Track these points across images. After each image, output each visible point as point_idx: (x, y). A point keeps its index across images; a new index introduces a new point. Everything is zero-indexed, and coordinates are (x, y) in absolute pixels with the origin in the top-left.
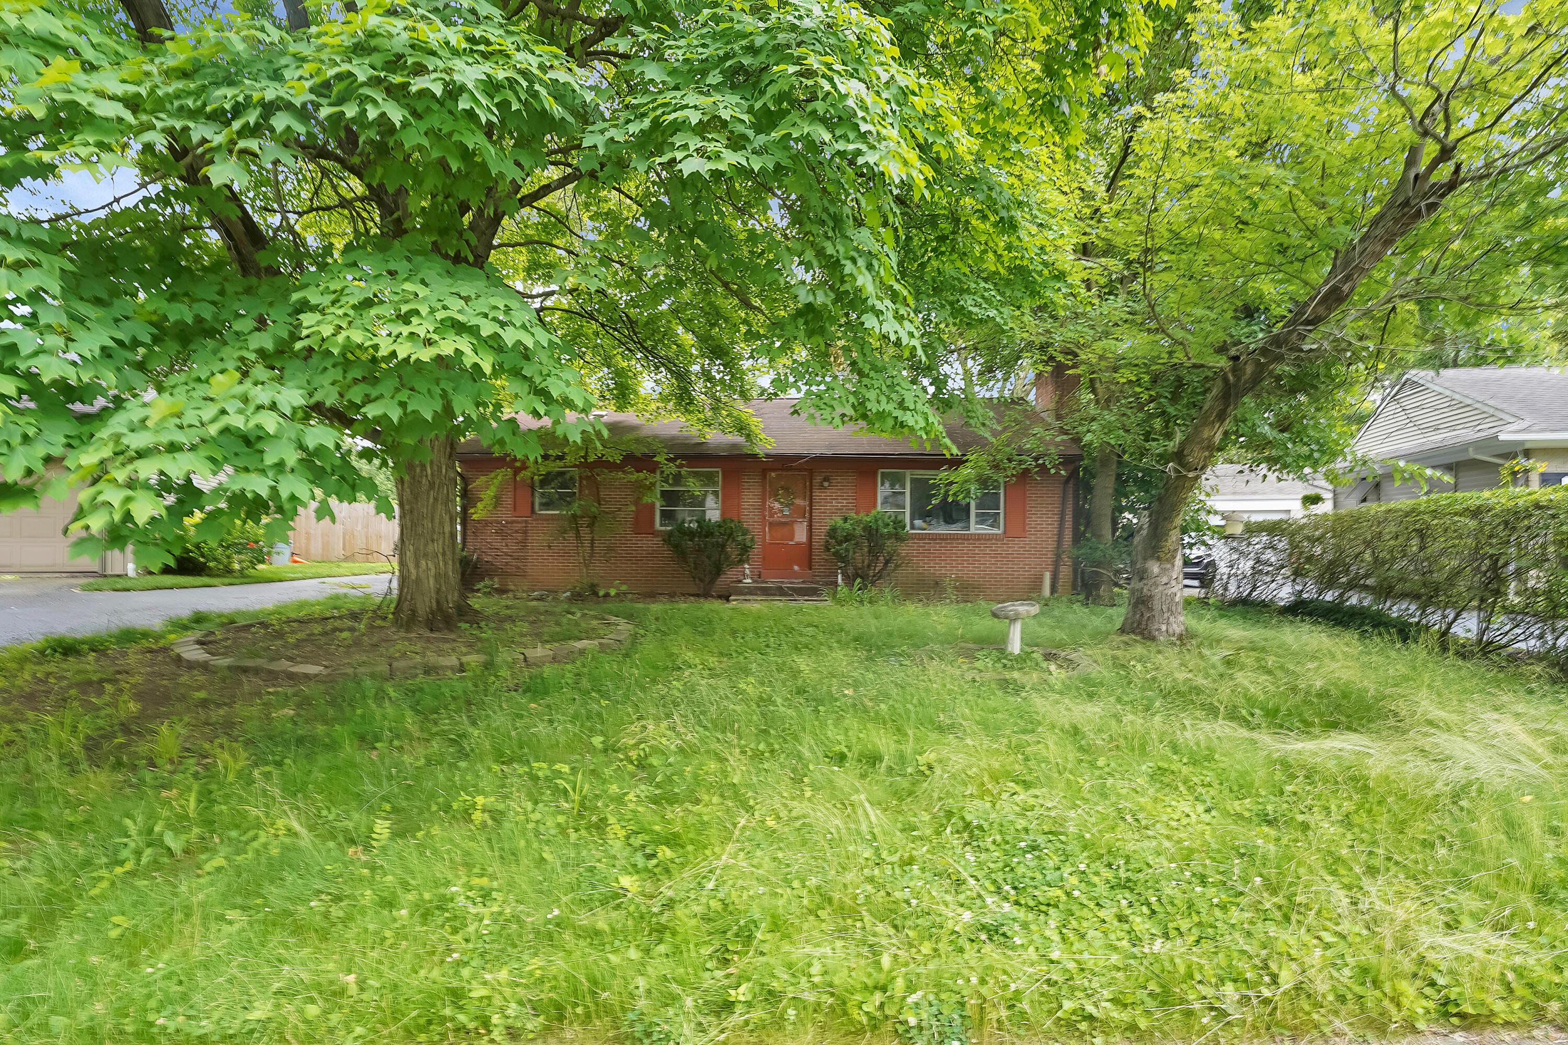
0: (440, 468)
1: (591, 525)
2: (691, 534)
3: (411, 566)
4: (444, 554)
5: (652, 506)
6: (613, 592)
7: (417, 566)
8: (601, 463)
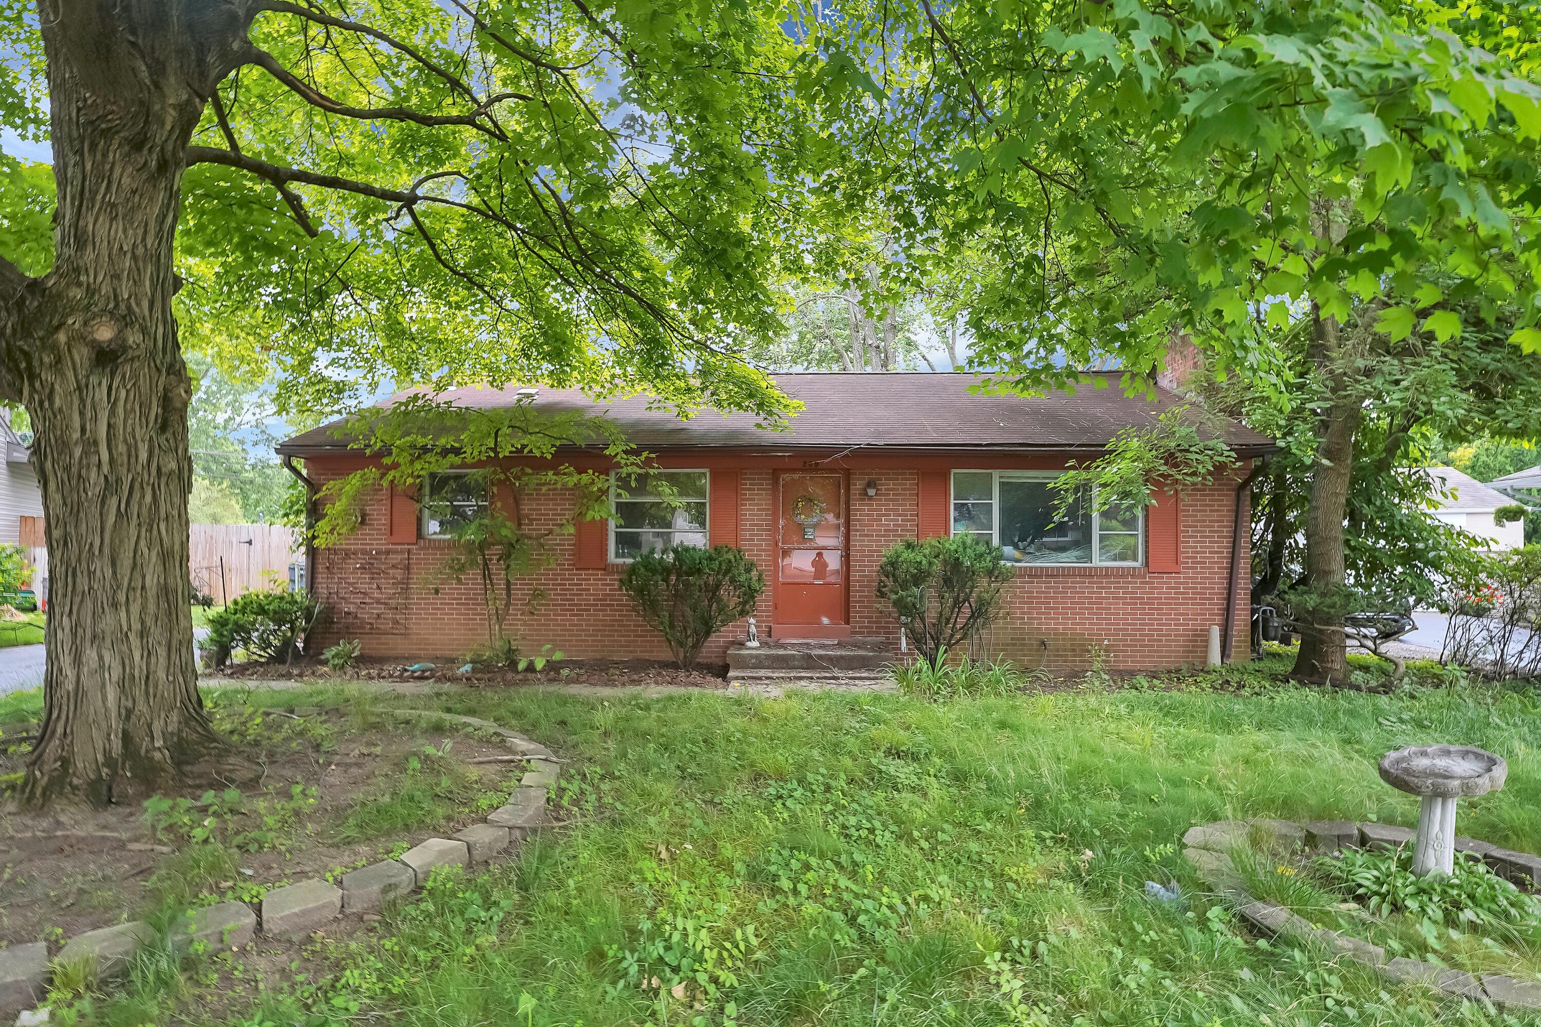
0: (132, 453)
1: (506, 556)
2: (666, 571)
3: (66, 662)
4: (143, 633)
5: (604, 523)
6: (540, 664)
7: (77, 661)
8: (521, 459)
